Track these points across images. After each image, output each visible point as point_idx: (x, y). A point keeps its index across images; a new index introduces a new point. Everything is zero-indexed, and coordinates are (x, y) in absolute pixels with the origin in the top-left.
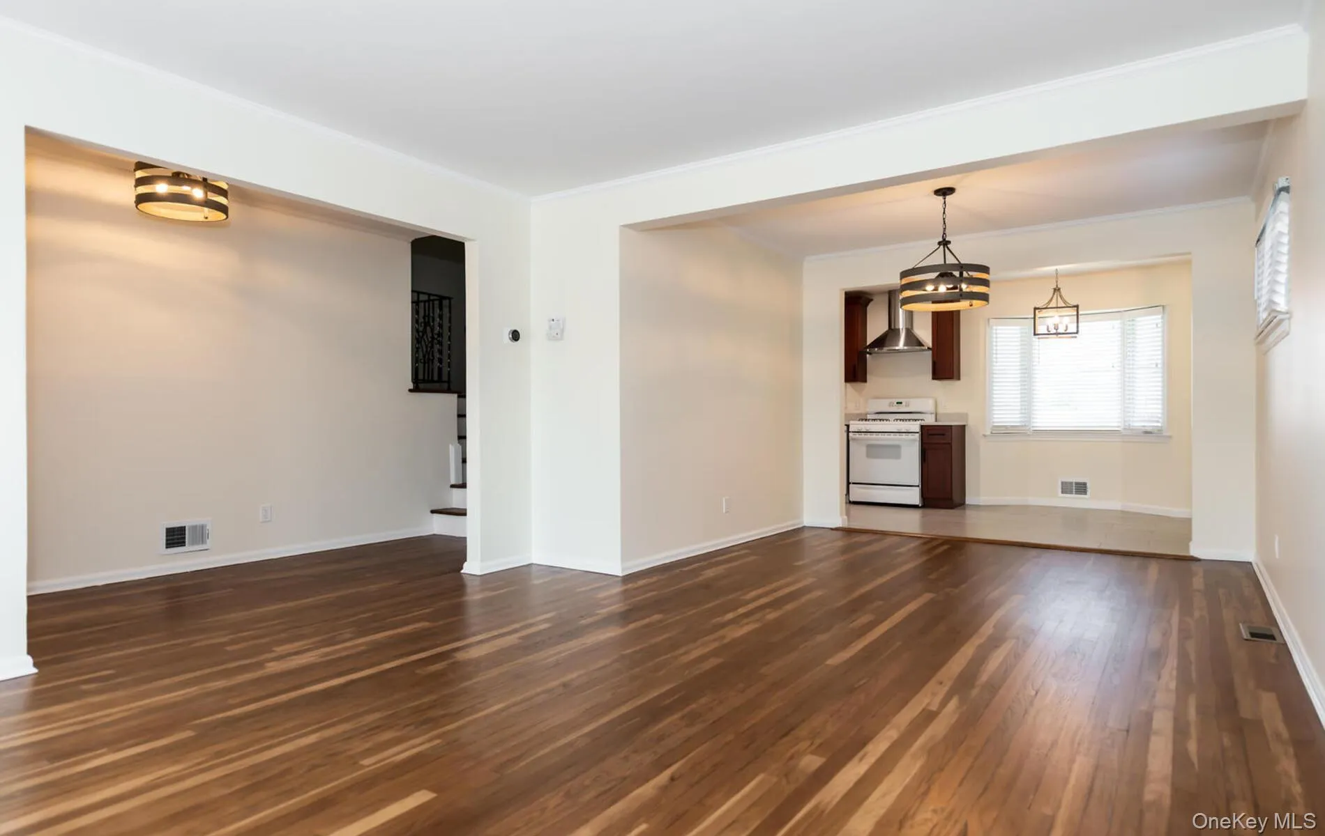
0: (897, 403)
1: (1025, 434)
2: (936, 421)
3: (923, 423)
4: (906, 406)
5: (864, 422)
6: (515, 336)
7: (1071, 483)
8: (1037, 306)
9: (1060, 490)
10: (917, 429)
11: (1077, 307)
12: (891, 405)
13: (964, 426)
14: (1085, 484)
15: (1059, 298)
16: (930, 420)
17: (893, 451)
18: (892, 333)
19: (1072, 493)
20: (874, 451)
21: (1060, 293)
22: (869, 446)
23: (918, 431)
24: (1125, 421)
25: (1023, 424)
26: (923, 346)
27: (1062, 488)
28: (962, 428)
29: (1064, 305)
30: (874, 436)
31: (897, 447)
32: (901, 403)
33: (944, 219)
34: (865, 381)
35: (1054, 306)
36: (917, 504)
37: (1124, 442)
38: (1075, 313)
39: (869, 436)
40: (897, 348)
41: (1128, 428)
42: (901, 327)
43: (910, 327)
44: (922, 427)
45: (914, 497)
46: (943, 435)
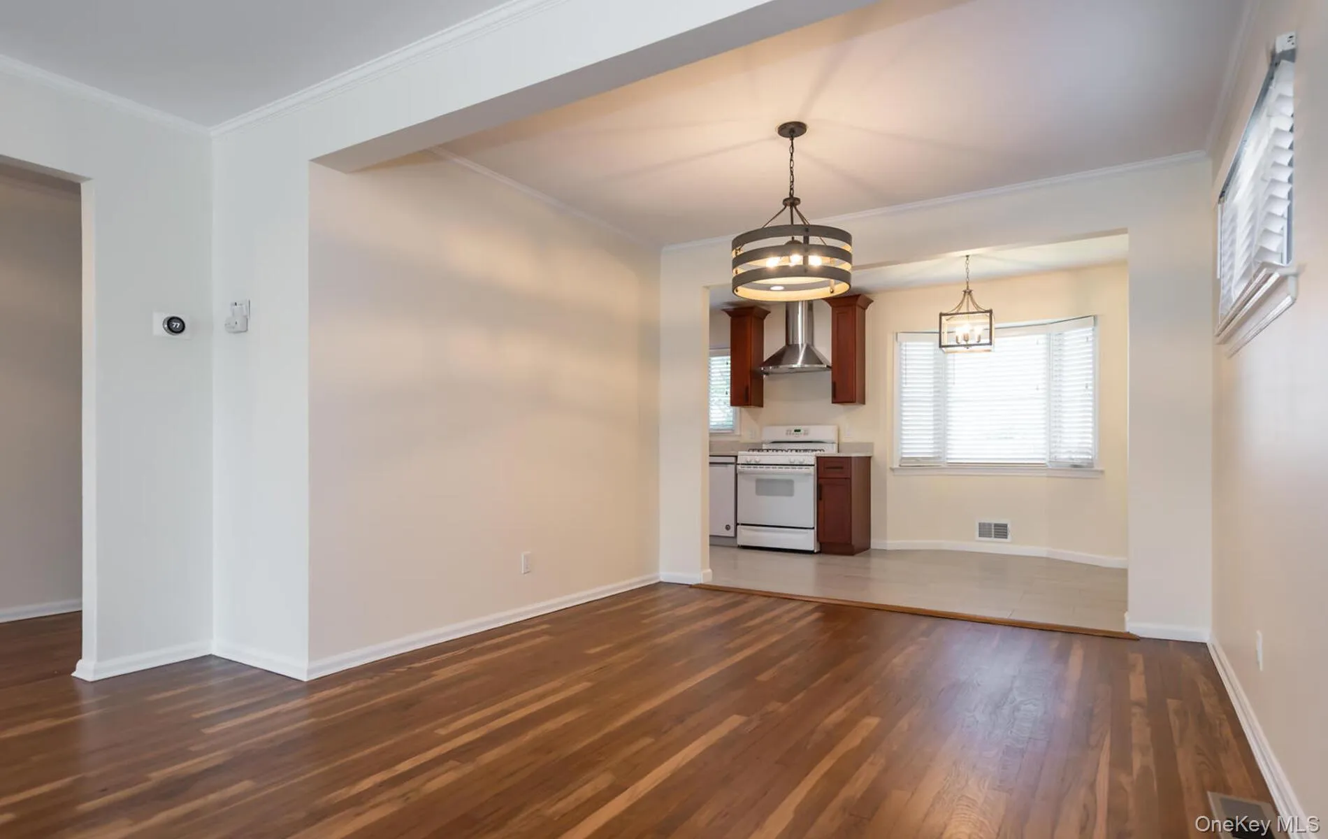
0: (796, 431)
1: (938, 468)
2: (838, 452)
3: (819, 454)
4: (805, 434)
5: (755, 453)
6: (175, 326)
7: (990, 525)
8: (944, 312)
9: (977, 533)
10: (812, 460)
11: (990, 312)
12: (788, 432)
13: (870, 458)
14: (1005, 526)
15: (970, 303)
16: (830, 451)
17: (786, 487)
18: (790, 348)
19: (991, 537)
20: (766, 486)
21: (971, 295)
22: (758, 481)
23: (813, 463)
24: (1051, 453)
25: (937, 455)
26: (822, 363)
27: (980, 531)
28: (867, 461)
29: (976, 311)
30: (764, 469)
31: (790, 483)
32: (799, 431)
33: (791, 168)
34: (761, 406)
35: (966, 311)
36: (812, 549)
37: (1048, 477)
38: (988, 320)
39: (759, 469)
40: (794, 366)
41: (1055, 461)
42: (800, 343)
43: (810, 343)
44: (818, 458)
45: (808, 540)
46: (842, 468)
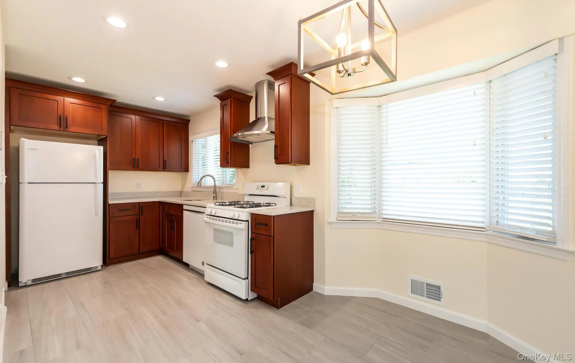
0: (262, 187)
1: (373, 223)
2: (290, 205)
4: (267, 189)
7: (422, 283)
9: (409, 289)
12: (258, 187)
13: (313, 211)
14: (438, 287)
18: (259, 121)
19: (422, 296)
22: (215, 230)
23: (246, 219)
24: (492, 217)
25: (373, 211)
27: (412, 289)
30: (218, 220)
31: (231, 235)
32: (264, 186)
34: (248, 166)
36: (245, 297)
39: (214, 220)
46: (266, 225)
